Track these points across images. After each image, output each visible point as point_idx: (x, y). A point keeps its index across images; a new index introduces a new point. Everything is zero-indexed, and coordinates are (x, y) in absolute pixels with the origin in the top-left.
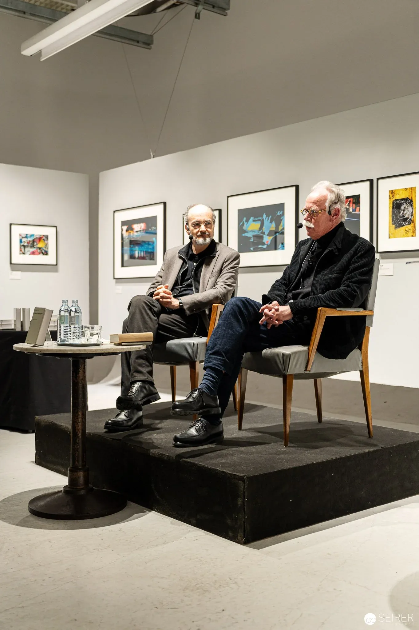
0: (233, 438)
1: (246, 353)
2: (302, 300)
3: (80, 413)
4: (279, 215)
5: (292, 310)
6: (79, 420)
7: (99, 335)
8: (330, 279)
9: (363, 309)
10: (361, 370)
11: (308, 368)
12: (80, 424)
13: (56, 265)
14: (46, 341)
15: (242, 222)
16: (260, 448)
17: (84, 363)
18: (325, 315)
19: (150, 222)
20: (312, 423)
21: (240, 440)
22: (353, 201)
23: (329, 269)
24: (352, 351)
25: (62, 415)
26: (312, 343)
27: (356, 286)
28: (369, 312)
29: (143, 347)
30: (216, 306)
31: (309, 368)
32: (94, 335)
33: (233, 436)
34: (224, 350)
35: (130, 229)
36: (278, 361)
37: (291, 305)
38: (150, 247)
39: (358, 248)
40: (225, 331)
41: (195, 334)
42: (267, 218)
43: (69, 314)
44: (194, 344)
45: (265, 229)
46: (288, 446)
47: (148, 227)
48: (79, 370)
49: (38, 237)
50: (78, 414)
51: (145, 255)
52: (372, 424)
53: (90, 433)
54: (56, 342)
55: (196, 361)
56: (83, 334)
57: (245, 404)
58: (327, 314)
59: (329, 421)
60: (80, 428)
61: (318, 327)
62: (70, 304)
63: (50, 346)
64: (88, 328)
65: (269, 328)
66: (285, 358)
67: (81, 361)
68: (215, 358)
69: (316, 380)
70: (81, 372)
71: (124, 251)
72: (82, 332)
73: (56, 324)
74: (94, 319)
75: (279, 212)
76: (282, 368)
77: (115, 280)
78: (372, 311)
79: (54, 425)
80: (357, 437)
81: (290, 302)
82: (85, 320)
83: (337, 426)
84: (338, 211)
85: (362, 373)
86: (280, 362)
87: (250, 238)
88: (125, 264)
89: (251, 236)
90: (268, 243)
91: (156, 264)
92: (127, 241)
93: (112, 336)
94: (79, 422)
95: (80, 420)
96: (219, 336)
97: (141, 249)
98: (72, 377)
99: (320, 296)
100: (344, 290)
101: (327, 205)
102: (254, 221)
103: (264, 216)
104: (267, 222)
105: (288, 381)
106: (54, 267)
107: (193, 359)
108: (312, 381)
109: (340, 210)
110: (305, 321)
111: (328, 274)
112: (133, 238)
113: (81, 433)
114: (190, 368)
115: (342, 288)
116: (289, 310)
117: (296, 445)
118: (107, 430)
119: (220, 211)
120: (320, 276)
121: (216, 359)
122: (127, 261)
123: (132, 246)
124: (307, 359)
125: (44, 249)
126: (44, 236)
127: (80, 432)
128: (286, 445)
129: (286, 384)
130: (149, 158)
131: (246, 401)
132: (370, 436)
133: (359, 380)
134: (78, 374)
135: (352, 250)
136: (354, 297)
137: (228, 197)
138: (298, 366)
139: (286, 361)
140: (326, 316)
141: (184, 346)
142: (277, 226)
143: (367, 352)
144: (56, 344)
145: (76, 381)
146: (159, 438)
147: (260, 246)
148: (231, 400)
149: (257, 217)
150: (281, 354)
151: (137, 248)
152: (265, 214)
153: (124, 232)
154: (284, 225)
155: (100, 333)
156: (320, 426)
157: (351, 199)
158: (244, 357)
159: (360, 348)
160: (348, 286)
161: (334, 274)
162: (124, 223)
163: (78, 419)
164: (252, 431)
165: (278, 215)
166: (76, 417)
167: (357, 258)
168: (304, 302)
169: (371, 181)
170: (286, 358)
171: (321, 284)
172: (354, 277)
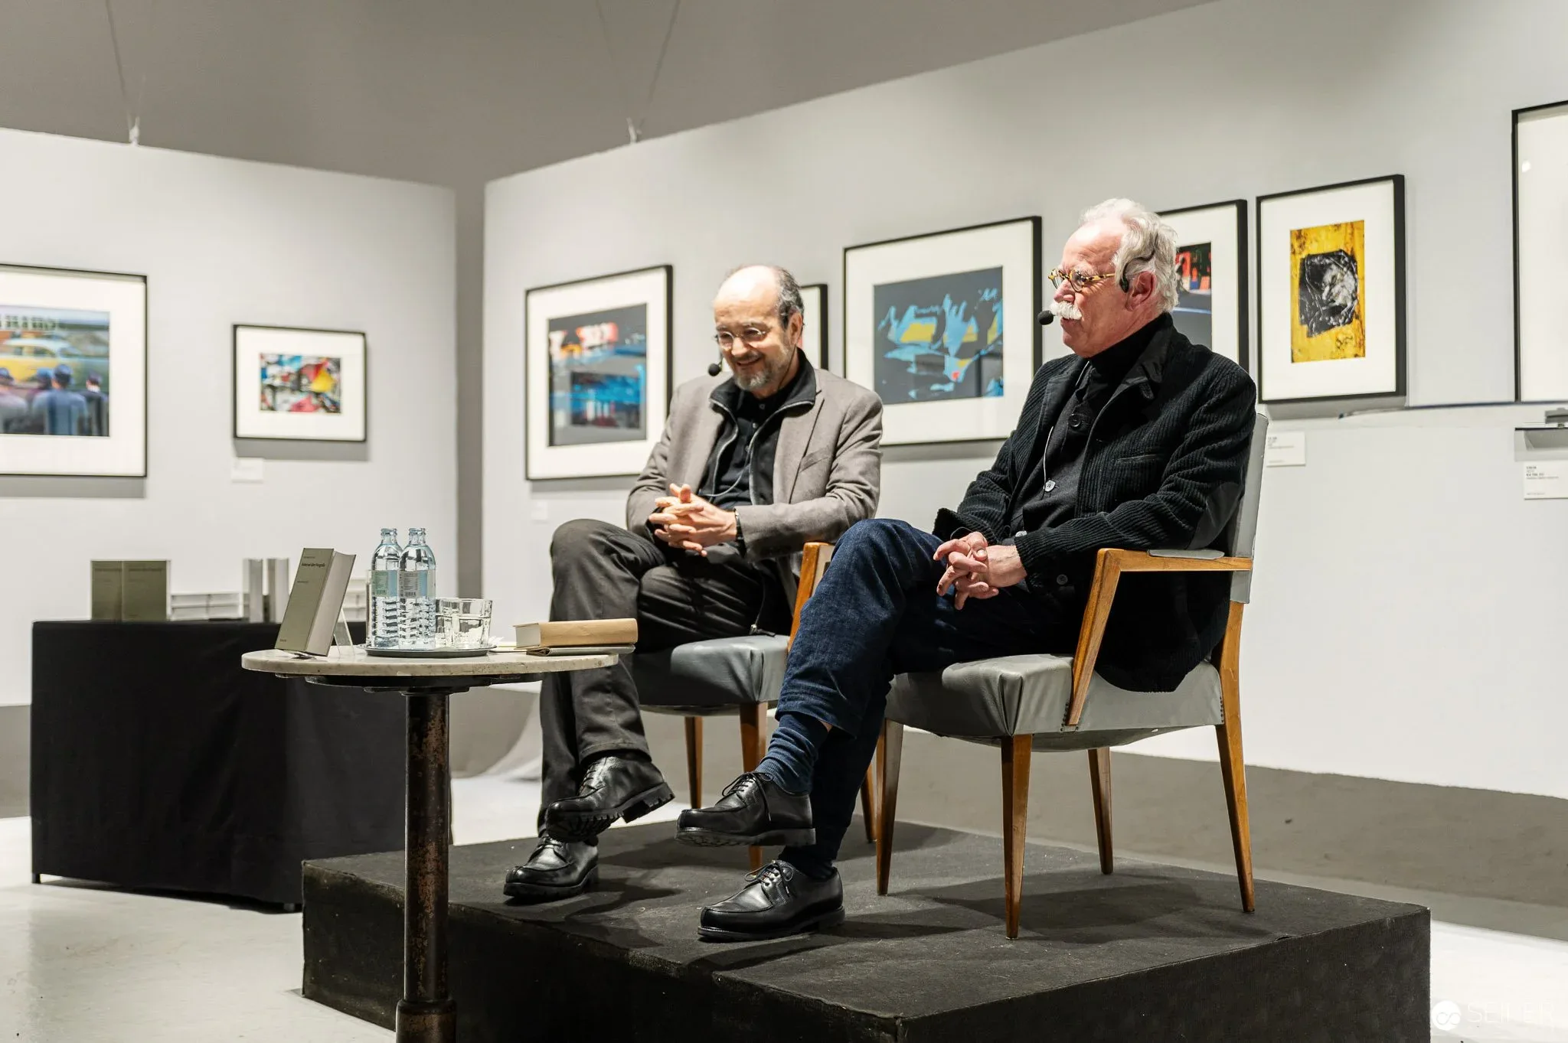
0: (863, 916)
1: (897, 674)
2: (1052, 531)
3: (432, 847)
4: (987, 299)
5: (1023, 559)
6: (429, 865)
7: (486, 626)
8: (1133, 468)
9: (1223, 554)
10: (1220, 723)
11: (1073, 716)
12: (431, 878)
13: (365, 441)
14: (334, 643)
15: (884, 319)
16: (940, 941)
17: (443, 705)
18: (1117, 568)
19: (630, 319)
20: (1085, 875)
21: (883, 921)
22: (1191, 260)
23: (1129, 438)
24: (1192, 669)
25: (380, 856)
26: (1083, 648)
27: (1200, 489)
28: (1240, 561)
29: (609, 660)
30: (814, 548)
31: (1075, 718)
32: (472, 626)
33: (861, 912)
34: (835, 667)
35: (572, 340)
36: (988, 697)
37: (1019, 543)
38: (630, 392)
39: (1208, 383)
40: (837, 611)
41: (754, 626)
42: (955, 308)
43: (401, 567)
44: (752, 655)
45: (947, 338)
46: (1019, 936)
47: (622, 333)
48: (429, 724)
49: (313, 362)
50: (424, 849)
51: (614, 416)
52: (1251, 873)
53: (459, 906)
54: (363, 645)
55: (758, 703)
56: (439, 626)
57: (895, 826)
58: (1123, 568)
59: (1133, 870)
60: (431, 890)
61: (1097, 604)
62: (403, 539)
63: (348, 657)
64: (455, 605)
65: (960, 604)
66: (1007, 689)
67: (434, 698)
68: (808, 688)
69: (1095, 751)
70: (433, 731)
71: (557, 403)
72: (437, 617)
73: (365, 605)
74: (470, 583)
75: (987, 292)
76: (1000, 716)
77: (528, 484)
78: (1249, 558)
79: (357, 883)
80: (1210, 910)
81: (1018, 534)
82: (445, 583)
83: (1155, 882)
84: (1149, 279)
85: (1221, 731)
86: (995, 700)
87: (907, 364)
88: (557, 439)
89: (911, 358)
90: (957, 379)
91: (644, 438)
92: (563, 375)
93: (522, 630)
94: (428, 873)
95: (431, 866)
96: (822, 626)
97: (605, 397)
98: (410, 743)
99: (1101, 518)
100: (1166, 500)
101: (1118, 262)
102: (918, 316)
103: (947, 302)
104: (953, 319)
105: (1016, 754)
106: (356, 449)
107: (750, 695)
108: (1083, 754)
109: (1155, 280)
110: (1062, 588)
111: (1125, 454)
112: (582, 365)
113: (433, 903)
114: (743, 721)
115: (1160, 496)
116: (1017, 558)
117: (1041, 935)
118: (511, 897)
119: (824, 289)
120: (1103, 460)
121: (811, 692)
122: (565, 429)
123: (577, 388)
124: (1070, 692)
125: (330, 395)
126: (329, 359)
127: (432, 901)
128: (1012, 935)
129: (1012, 762)
130: (626, 141)
131: (900, 817)
132: (1247, 909)
133: (1215, 756)
134: (426, 736)
135: (1193, 389)
136: (1193, 517)
137: (846, 250)
138: (1043, 713)
139: (1010, 698)
140: (1122, 573)
141: (724, 660)
142: (982, 334)
143: (1236, 673)
144: (364, 651)
145: (420, 757)
146: (653, 919)
147: (936, 387)
148: (857, 816)
149: (928, 307)
150: (995, 678)
151: (591, 392)
152: (947, 296)
153: (556, 349)
154: (1001, 327)
155: (488, 620)
156: (1105, 883)
157: (1188, 256)
158: (893, 689)
159: (1216, 662)
160: (1177, 488)
161: (1142, 454)
162: (554, 325)
163: (424, 862)
164: (919, 899)
165: (985, 301)
166: (420, 858)
167: (1205, 412)
168: (1056, 534)
169: (1242, 206)
170: (1011, 690)
171: (1105, 481)
172: (1197, 464)
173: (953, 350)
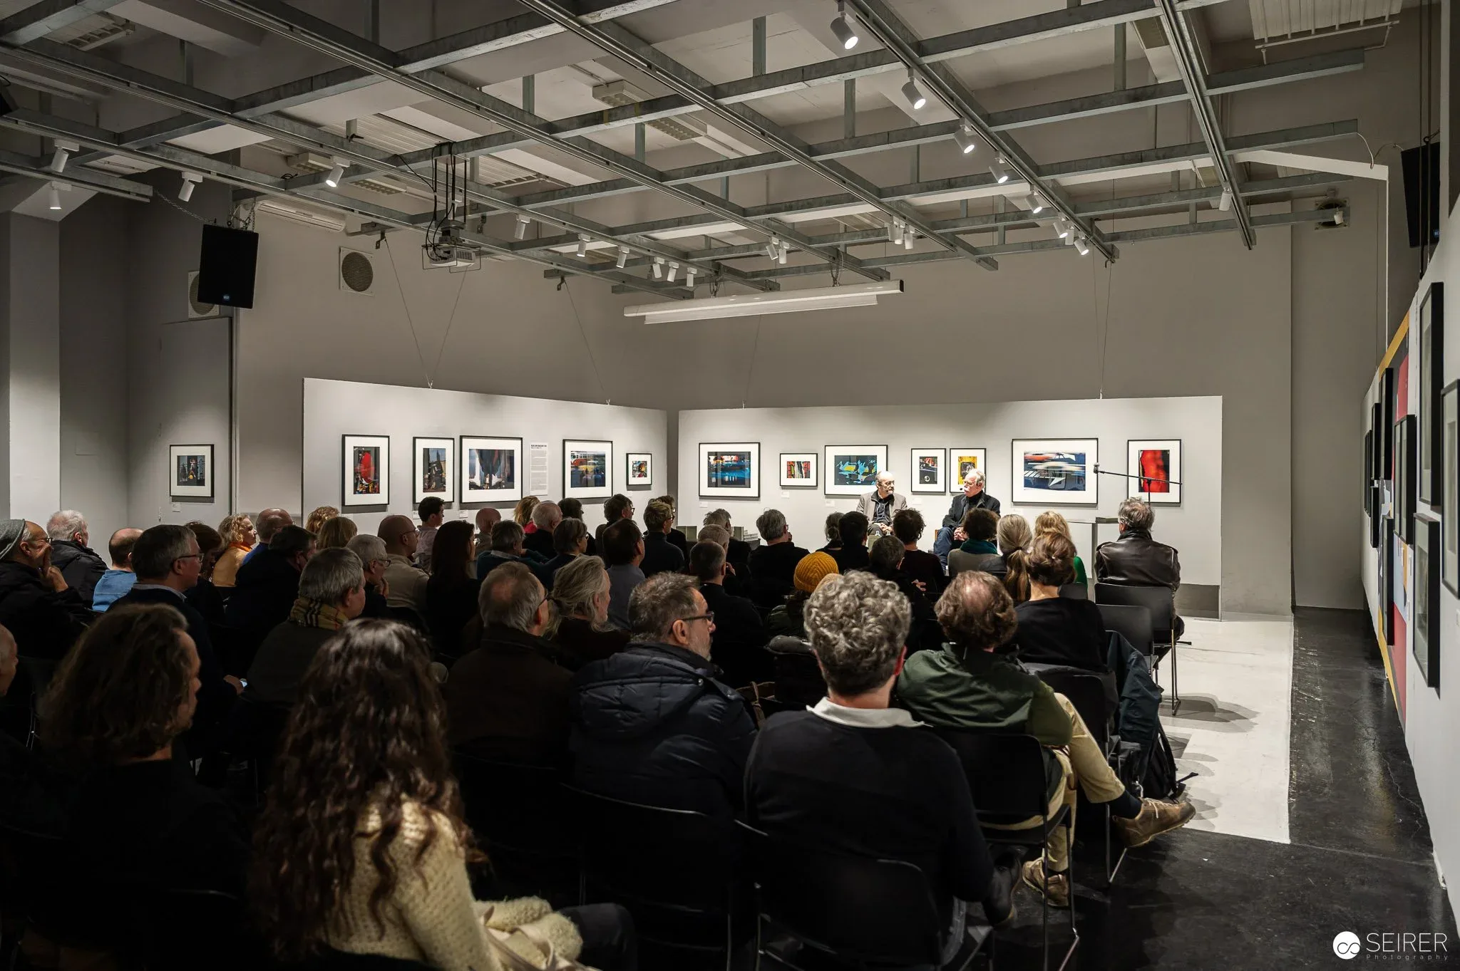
15: (837, 464)
35: (718, 458)
42: (863, 464)
45: (859, 471)
51: (737, 481)
71: (712, 476)
88: (712, 486)
89: (847, 475)
90: (860, 480)
92: (714, 467)
97: (733, 476)
101: (976, 480)
102: (849, 465)
103: (858, 462)
104: (861, 467)
112: (722, 465)
122: (715, 483)
137: (824, 447)
147: (855, 482)
149: (852, 463)
153: (711, 460)
162: (710, 454)
173: (861, 474)
